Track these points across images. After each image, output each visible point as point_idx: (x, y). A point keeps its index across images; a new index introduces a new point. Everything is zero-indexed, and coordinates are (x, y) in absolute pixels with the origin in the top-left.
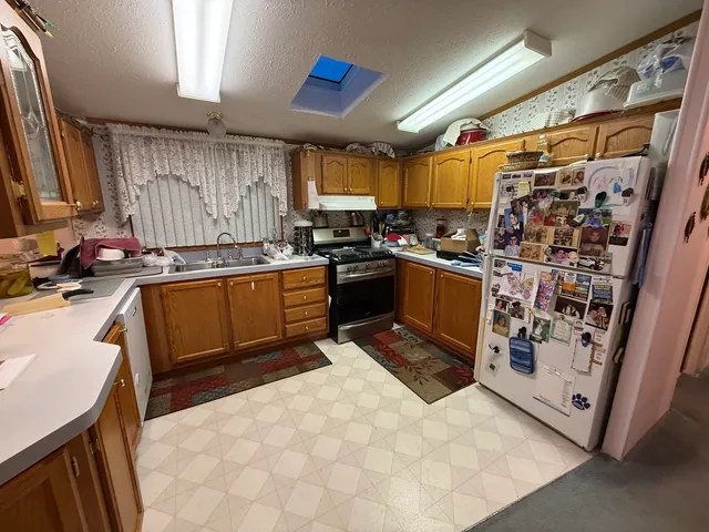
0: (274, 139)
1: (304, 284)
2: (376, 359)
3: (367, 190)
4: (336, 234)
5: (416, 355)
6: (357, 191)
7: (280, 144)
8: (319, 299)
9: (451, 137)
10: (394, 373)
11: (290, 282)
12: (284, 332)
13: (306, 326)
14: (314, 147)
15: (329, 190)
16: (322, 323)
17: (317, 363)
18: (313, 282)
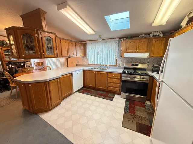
0: (116, 38)
1: (113, 77)
2: (125, 106)
3: (146, 50)
4: (133, 65)
5: (141, 114)
6: (141, 51)
7: (117, 39)
8: (118, 83)
9: (184, 24)
10: (125, 112)
11: (110, 76)
12: (107, 88)
13: (113, 89)
14: (125, 39)
15: (129, 51)
16: (118, 90)
17: (109, 99)
18: (117, 77)
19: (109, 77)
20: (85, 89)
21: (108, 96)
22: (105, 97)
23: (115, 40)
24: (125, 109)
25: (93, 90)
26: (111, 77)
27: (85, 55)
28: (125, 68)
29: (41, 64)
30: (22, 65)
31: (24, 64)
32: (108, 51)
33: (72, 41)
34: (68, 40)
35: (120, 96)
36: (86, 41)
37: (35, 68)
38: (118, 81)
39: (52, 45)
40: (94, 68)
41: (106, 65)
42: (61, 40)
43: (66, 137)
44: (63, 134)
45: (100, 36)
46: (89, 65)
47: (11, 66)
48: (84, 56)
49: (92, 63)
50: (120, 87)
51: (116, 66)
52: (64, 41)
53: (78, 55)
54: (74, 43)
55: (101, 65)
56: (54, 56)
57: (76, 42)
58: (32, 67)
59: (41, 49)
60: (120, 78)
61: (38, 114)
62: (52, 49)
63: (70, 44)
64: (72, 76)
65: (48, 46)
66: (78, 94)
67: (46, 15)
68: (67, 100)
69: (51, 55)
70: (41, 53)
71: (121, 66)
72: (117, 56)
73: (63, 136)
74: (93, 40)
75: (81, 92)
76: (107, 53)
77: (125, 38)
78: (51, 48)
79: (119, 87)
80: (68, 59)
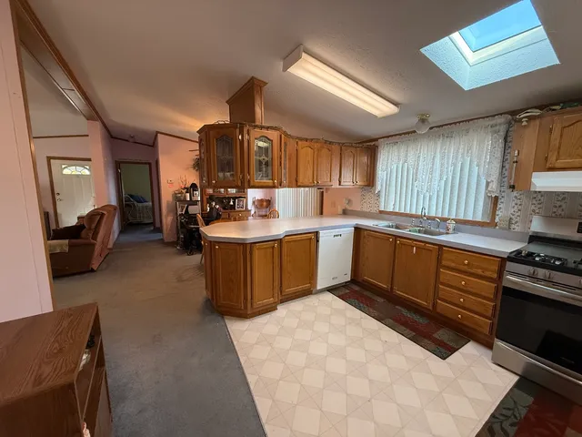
7: (501, 120)
8: (487, 295)
11: (450, 260)
12: (434, 305)
13: (460, 314)
14: (537, 112)
15: (560, 163)
16: (484, 324)
17: (433, 346)
18: (480, 272)
19: (444, 263)
20: (357, 288)
21: (436, 336)
22: (419, 335)
23: (491, 123)
24: (493, 416)
25: (380, 300)
26: (453, 265)
27: (370, 181)
28: (535, 238)
29: (265, 204)
30: (232, 203)
31: (234, 202)
32: (454, 165)
33: (330, 143)
34: (317, 140)
35: (489, 353)
36: (376, 140)
37: (253, 212)
38: (488, 288)
39: (270, 156)
40: (397, 227)
41: (445, 220)
42: (300, 143)
43: (256, 398)
44: (252, 387)
45: (423, 115)
46: (382, 214)
47: (214, 204)
48: (368, 185)
49: (390, 209)
50: (494, 315)
51: (492, 224)
52: (307, 143)
53: (348, 180)
54: (336, 148)
55: (421, 217)
56: (271, 184)
57: (342, 145)
58: (247, 210)
59: (245, 167)
60: (495, 276)
61: (225, 317)
62: (270, 168)
63: (325, 151)
64: (318, 241)
65: (261, 158)
66: (329, 297)
67: (265, 89)
68: (296, 306)
69: (265, 181)
70: (243, 177)
71: (517, 228)
72: (494, 186)
73: (249, 392)
74: (400, 135)
75: (341, 293)
76: (450, 174)
77: (540, 108)
78: (267, 164)
79: (490, 313)
80: (325, 193)
